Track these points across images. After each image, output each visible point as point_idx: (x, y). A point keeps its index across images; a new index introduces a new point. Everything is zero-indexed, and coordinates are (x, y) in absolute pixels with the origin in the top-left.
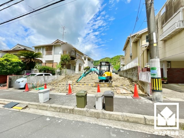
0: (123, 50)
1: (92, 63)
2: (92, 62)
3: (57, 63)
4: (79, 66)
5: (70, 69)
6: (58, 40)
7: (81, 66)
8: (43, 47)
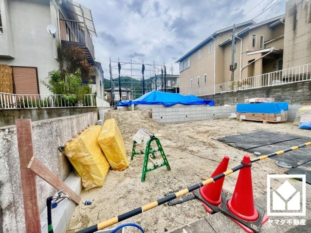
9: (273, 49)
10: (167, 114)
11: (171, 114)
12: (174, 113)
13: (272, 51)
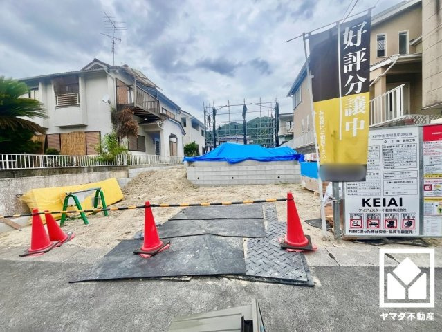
0: (289, 95)
1: (202, 135)
2: (202, 131)
3: (100, 132)
4: (170, 142)
5: (144, 151)
6: (96, 60)
7: (176, 143)
8: (46, 81)
9: (397, 58)
10: (205, 174)
11: (210, 174)
12: (214, 174)
13: (395, 62)
